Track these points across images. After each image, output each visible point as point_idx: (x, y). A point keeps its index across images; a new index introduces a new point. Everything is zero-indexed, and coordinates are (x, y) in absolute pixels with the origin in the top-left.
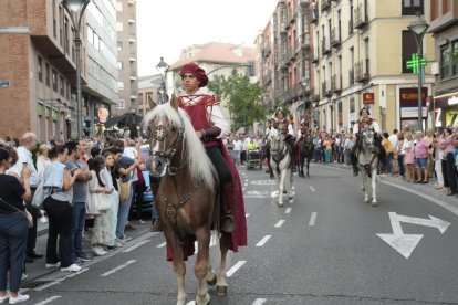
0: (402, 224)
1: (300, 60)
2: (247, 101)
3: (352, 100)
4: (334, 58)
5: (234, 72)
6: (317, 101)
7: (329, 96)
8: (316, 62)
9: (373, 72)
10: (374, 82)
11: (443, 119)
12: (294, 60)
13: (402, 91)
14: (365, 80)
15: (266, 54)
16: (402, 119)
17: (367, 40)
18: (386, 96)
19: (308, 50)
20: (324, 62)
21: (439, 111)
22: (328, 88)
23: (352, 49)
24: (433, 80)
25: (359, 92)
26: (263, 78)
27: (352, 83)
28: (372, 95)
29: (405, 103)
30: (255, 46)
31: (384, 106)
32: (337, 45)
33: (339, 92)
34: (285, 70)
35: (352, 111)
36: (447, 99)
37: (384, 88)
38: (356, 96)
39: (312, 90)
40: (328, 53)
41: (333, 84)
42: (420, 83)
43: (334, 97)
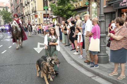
0: (40, 45)
1: (20, 7)
2: (7, 17)
3: (33, 17)
4: (28, 6)
5: (4, 9)
6: (25, 17)
7: (27, 15)
8: (24, 7)
9: (37, 10)
10: (37, 12)
11: (52, 21)
12: (19, 6)
13: (44, 14)
14: (35, 12)
15: (12, 5)
16: (44, 21)
17: (35, 2)
18: (40, 16)
19: (22, 4)
20: (26, 7)
21: (51, 19)
22: (27, 14)
23: (32, 4)
24: (49, 12)
25: (34, 15)
26: (11, 11)
27: (32, 12)
28: (37, 15)
29: (44, 17)
30: (9, 3)
31: (40, 18)
32: (28, 3)
33: (30, 15)
34: (17, 9)
35: (33, 19)
36: (53, 16)
37: (40, 14)
38: (33, 16)
39: (23, 14)
40: (26, 5)
41: (28, 13)
42: (46, 13)
43: (29, 16)
